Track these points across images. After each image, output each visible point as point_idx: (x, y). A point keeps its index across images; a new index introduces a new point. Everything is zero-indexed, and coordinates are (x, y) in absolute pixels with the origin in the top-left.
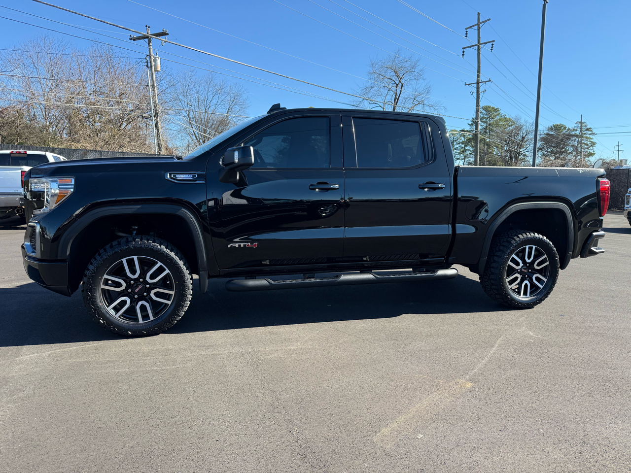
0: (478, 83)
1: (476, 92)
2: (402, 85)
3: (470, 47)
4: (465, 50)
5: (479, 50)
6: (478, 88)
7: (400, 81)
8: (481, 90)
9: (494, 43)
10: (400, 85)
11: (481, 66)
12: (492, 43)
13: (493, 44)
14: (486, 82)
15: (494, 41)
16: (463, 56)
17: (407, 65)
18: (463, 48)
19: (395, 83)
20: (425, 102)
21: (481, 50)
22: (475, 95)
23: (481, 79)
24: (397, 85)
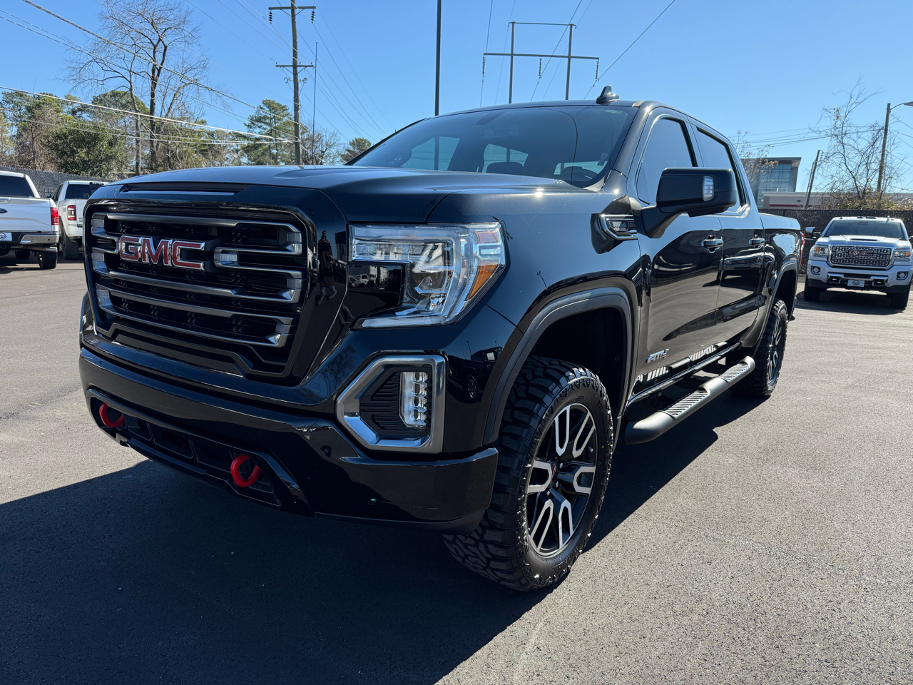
0: (295, 66)
1: (292, 78)
2: (166, 47)
3: (281, 8)
4: (273, 11)
5: (293, 16)
6: (295, 74)
7: (160, 40)
8: (300, 77)
9: (315, 10)
10: (161, 48)
11: (298, 41)
12: (312, 10)
13: (313, 12)
14: (306, 66)
15: (314, 7)
16: (271, 20)
17: (171, 17)
18: (270, 9)
19: (152, 42)
20: (201, 82)
21: (296, 17)
22: (292, 84)
23: (300, 61)
24: (155, 47)
